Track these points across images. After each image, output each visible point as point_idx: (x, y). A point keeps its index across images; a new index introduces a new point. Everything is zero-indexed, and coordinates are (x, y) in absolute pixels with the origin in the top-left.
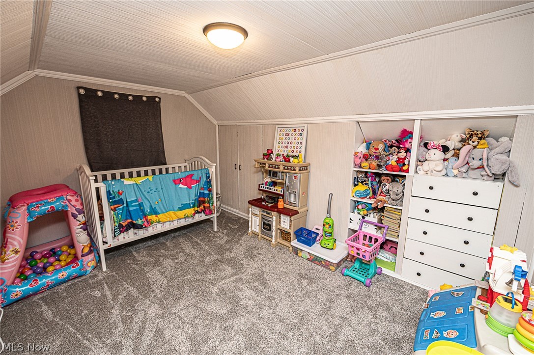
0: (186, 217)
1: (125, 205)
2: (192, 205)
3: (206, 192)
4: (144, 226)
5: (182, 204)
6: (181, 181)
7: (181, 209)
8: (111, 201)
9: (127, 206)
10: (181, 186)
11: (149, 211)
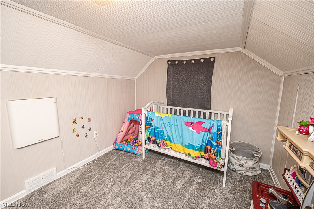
0: (189, 155)
1: (154, 128)
2: (196, 148)
3: (215, 143)
4: (160, 146)
5: (189, 144)
6: (191, 124)
7: (187, 147)
8: (147, 123)
9: (155, 129)
10: (191, 128)
11: (166, 137)
